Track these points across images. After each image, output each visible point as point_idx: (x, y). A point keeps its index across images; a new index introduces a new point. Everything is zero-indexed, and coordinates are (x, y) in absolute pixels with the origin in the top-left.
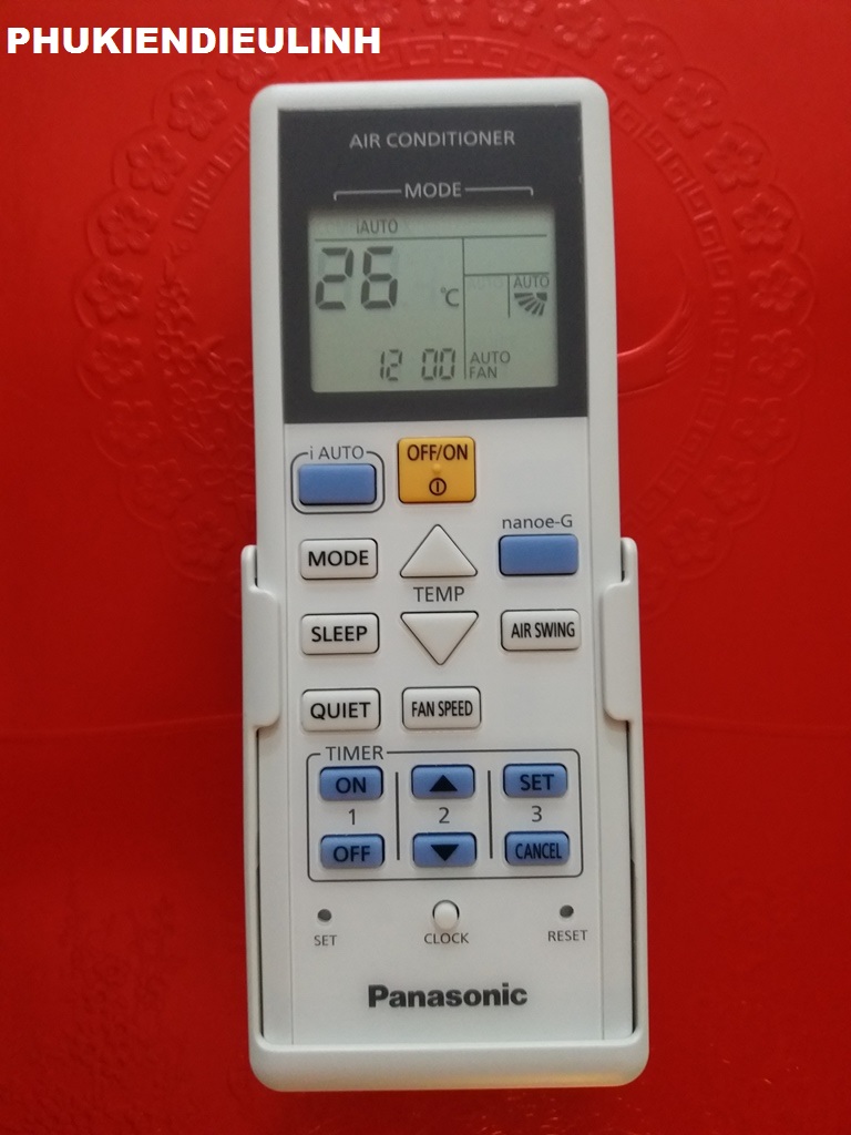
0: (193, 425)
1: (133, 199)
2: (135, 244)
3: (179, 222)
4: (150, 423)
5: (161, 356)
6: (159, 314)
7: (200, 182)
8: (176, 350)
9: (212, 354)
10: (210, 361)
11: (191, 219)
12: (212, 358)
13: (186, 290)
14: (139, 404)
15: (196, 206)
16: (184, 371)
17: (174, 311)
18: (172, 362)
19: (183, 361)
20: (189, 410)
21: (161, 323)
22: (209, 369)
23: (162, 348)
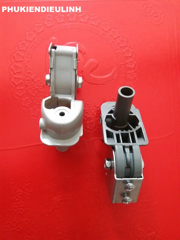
0: (31, 91)
1: (19, 52)
2: (20, 60)
3: (28, 56)
4: (24, 91)
5: (25, 79)
6: (25, 72)
7: (31, 49)
9: (34, 78)
10: (34, 80)
11: (30, 55)
12: (34, 79)
13: (29, 68)
14: (21, 88)
15: (30, 53)
16: (30, 82)
17: (27, 71)
18: (27, 80)
19: (29, 80)
20: (31, 88)
21: (25, 74)
22: (34, 81)
23: (25, 78)
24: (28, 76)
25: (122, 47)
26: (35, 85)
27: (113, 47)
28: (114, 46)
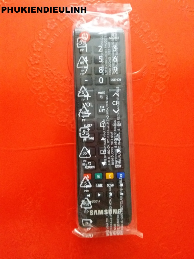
0: (50, 86)
1: (39, 42)
2: (39, 50)
4: (41, 85)
5: (44, 72)
6: (44, 64)
8: (47, 71)
11: (50, 46)
12: (54, 72)
13: (49, 59)
14: (39, 81)
15: (51, 43)
17: (47, 63)
19: (48, 73)
20: (49, 82)
24: (47, 68)
25: (153, 43)
26: (54, 79)
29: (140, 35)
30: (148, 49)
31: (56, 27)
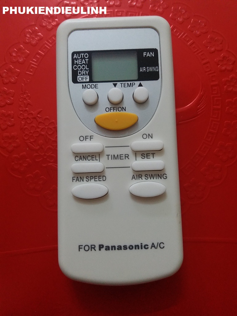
0: (32, 140)
1: (11, 66)
4: (17, 140)
5: (21, 117)
6: (20, 103)
7: (34, 59)
8: (26, 115)
9: (38, 115)
10: (38, 118)
13: (29, 94)
14: (12, 134)
15: (33, 67)
16: (29, 122)
17: (25, 102)
18: (25, 119)
19: (28, 118)
20: (30, 135)
21: (21, 106)
22: (37, 121)
23: (21, 114)
24: (26, 110)
25: (213, 52)
26: (39, 128)
27: (195, 52)
28: (198, 50)
29: (188, 41)
30: (204, 64)
31: (41, 39)
